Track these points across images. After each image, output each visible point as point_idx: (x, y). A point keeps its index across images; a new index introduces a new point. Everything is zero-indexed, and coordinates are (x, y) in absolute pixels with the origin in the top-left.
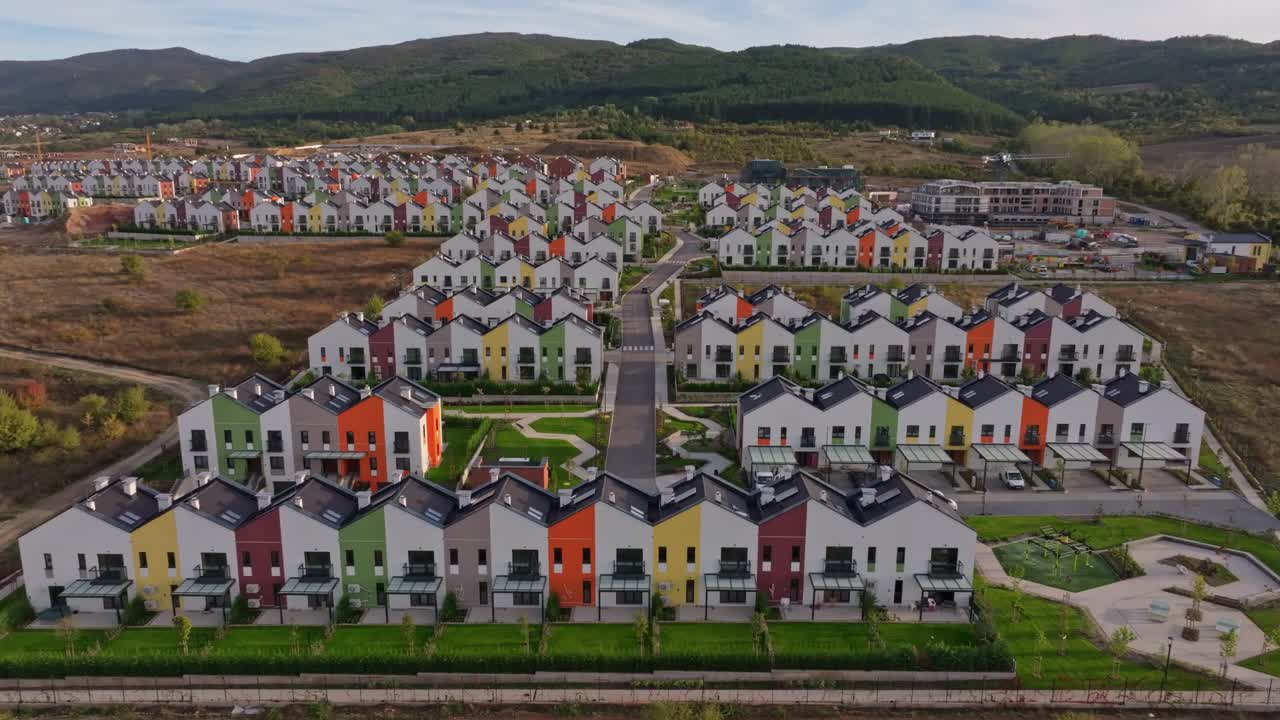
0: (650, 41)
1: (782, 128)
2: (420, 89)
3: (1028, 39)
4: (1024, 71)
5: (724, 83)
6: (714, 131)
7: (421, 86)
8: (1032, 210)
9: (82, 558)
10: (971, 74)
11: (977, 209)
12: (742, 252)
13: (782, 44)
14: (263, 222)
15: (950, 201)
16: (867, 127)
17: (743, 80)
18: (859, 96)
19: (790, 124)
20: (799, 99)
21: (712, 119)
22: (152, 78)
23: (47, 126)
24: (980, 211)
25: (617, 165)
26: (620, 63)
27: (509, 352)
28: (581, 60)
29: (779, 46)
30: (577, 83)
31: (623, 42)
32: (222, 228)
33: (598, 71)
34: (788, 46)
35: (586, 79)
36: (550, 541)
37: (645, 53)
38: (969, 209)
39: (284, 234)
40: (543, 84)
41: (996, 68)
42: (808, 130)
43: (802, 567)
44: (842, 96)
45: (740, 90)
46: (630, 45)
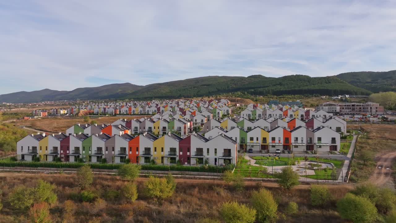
0: (255, 75)
1: (290, 96)
2: (187, 90)
3: (382, 72)
4: (379, 81)
5: (274, 85)
6: (268, 98)
7: (187, 89)
8: (356, 111)
9: (29, 147)
10: (360, 82)
11: (336, 111)
12: (247, 116)
13: (295, 75)
14: (124, 112)
15: (326, 108)
16: (318, 96)
17: (280, 84)
18: (317, 87)
19: (293, 95)
20: (296, 89)
21: (269, 95)
22: (119, 90)
23: (91, 102)
24: (337, 111)
25: (227, 101)
26: (245, 82)
27: (160, 128)
28: (233, 81)
29: (293, 75)
30: (231, 87)
31: (246, 76)
32: (114, 114)
33: (238, 84)
34: (296, 75)
35: (234, 86)
36: (129, 145)
37: (252, 79)
38: (333, 111)
39: (128, 114)
40: (222, 88)
41: (369, 80)
42: (298, 97)
43: (190, 154)
44: (312, 87)
45: (279, 87)
46: (248, 77)
